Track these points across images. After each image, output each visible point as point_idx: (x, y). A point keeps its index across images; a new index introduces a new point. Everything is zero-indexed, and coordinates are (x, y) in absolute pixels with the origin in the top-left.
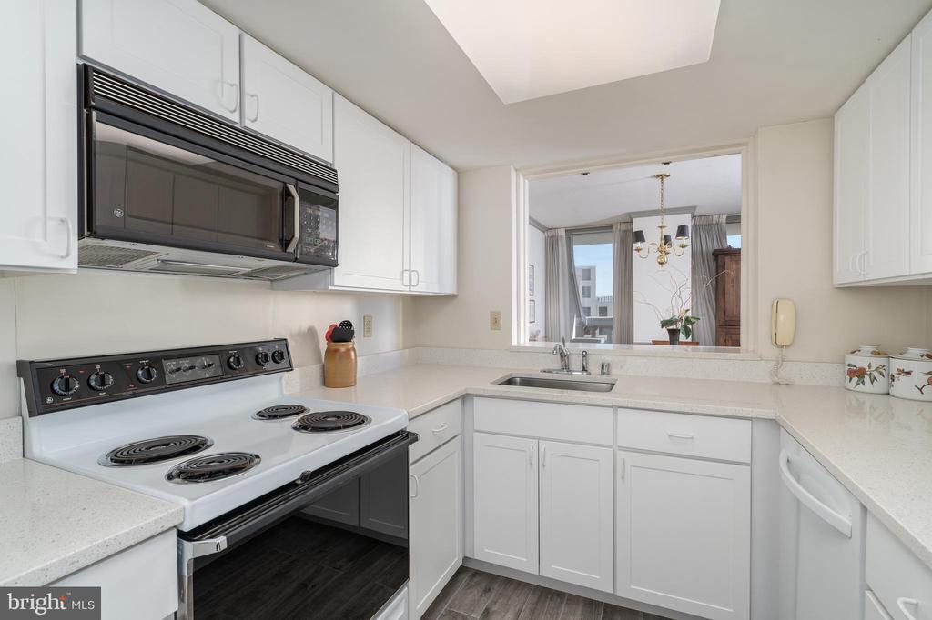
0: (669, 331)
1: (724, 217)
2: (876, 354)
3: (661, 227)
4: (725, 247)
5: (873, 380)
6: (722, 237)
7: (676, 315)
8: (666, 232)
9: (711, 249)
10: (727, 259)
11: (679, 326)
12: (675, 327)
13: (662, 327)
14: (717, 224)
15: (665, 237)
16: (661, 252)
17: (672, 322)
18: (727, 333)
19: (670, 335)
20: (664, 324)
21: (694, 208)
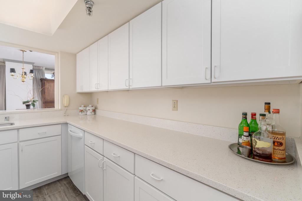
0: (26, 105)
1: (44, 68)
2: (84, 107)
3: (23, 69)
4: (44, 78)
5: (84, 112)
6: (43, 74)
7: (29, 99)
8: (24, 71)
9: (39, 78)
10: (45, 82)
11: (30, 103)
12: (28, 104)
13: (23, 104)
14: (42, 70)
15: (25, 72)
16: (23, 77)
17: (28, 102)
18: (46, 105)
19: (26, 106)
20: (24, 103)
21: (34, 63)
